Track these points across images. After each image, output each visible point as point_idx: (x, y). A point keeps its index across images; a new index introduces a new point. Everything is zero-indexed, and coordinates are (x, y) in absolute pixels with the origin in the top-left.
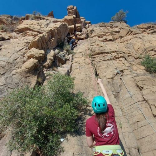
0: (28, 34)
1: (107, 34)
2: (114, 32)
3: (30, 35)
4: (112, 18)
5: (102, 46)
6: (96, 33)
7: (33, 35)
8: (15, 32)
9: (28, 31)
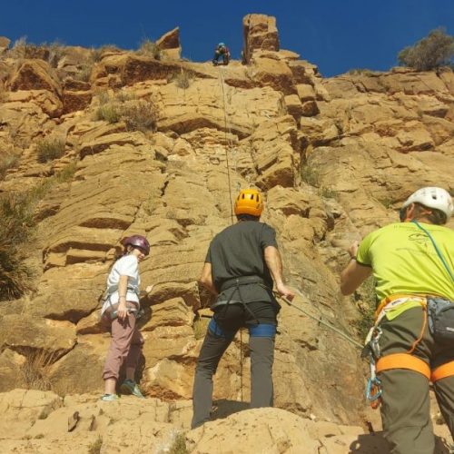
0: (208, 140)
1: (408, 124)
2: (427, 113)
3: (217, 143)
4: (400, 54)
5: (413, 171)
6: (368, 120)
7: (224, 144)
8: (163, 130)
9: (207, 130)
